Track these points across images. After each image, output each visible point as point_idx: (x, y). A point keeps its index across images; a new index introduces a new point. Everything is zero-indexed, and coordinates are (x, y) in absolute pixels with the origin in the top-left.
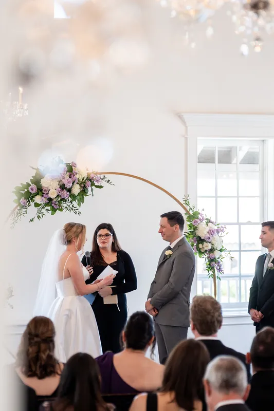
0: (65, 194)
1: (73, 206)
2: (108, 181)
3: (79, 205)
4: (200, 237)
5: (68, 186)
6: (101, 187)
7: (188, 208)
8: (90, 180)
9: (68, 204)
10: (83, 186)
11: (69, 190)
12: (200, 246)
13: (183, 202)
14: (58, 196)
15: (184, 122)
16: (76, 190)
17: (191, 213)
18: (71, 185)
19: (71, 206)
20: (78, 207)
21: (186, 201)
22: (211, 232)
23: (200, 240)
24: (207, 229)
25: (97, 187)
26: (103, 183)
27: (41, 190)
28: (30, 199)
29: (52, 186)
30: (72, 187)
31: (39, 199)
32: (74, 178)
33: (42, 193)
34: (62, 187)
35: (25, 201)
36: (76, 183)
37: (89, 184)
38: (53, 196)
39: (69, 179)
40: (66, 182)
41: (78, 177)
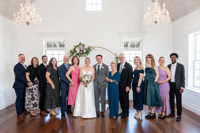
0: (81, 52)
2: (94, 49)
3: (87, 55)
5: (82, 50)
6: (92, 50)
7: (116, 56)
8: (89, 49)
11: (83, 51)
14: (80, 53)
15: (120, 35)
16: (85, 51)
20: (87, 56)
25: (91, 50)
26: (92, 49)
27: (75, 51)
28: (73, 53)
29: (78, 50)
30: (83, 50)
31: (75, 53)
32: (84, 48)
33: (75, 52)
34: (81, 50)
35: (72, 54)
36: (84, 49)
37: (88, 50)
38: (78, 53)
39: (82, 48)
40: (81, 49)
41: (85, 48)
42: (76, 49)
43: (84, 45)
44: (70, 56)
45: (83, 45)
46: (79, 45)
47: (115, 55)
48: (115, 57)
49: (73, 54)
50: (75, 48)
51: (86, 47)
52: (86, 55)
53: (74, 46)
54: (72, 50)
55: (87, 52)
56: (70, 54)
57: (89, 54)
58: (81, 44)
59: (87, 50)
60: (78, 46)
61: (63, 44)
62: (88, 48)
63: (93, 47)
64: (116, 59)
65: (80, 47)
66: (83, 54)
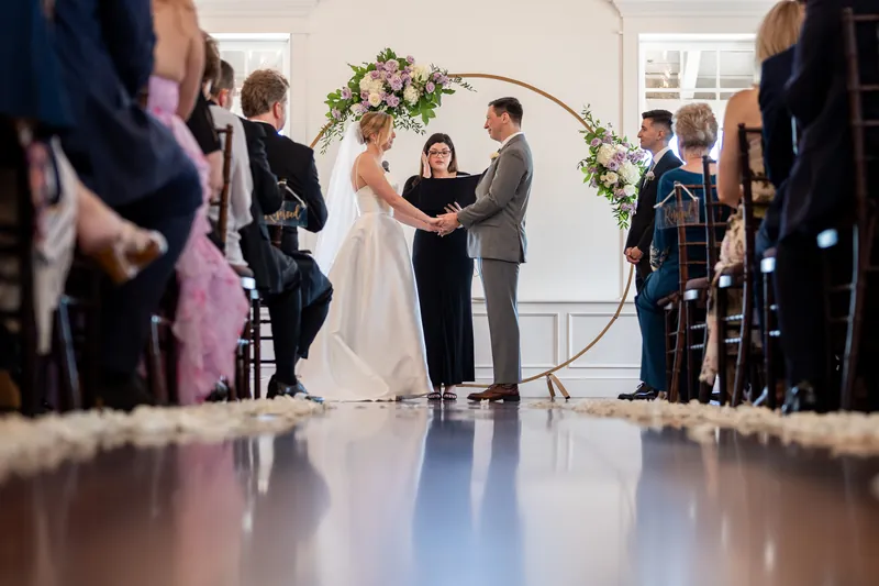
0: (393, 101)
1: (413, 122)
2: (466, 86)
3: (426, 120)
4: (601, 165)
5: (397, 88)
6: (450, 92)
7: (589, 124)
8: (435, 82)
9: (405, 118)
10: (422, 89)
11: (400, 94)
12: (603, 178)
13: (583, 117)
14: (384, 103)
15: (617, 11)
16: (411, 95)
17: (594, 130)
18: (401, 86)
19: (410, 122)
20: (423, 124)
21: (587, 114)
22: (619, 157)
23: (602, 169)
24: (613, 151)
25: (446, 91)
26: (453, 86)
27: (358, 96)
28: (345, 109)
29: (373, 91)
30: (403, 89)
31: (354, 108)
32: (405, 76)
33: (360, 101)
34: (389, 91)
35: (339, 112)
36: (409, 83)
37: (431, 87)
38: (375, 105)
39: (397, 76)
40: (391, 81)
41: (412, 75)
42: (362, 81)
43: (404, 64)
44: (326, 121)
45: (400, 60)
46: (380, 59)
47: (582, 120)
48: (584, 132)
49: (343, 112)
50: (360, 75)
51: (422, 69)
52: (418, 119)
53: (355, 68)
54: (338, 91)
55: (426, 102)
56: (330, 115)
57: (433, 116)
58: (391, 55)
59: (425, 90)
60: (372, 68)
62: (431, 79)
63: (458, 77)
64: (588, 142)
65: (384, 72)
66: (401, 114)
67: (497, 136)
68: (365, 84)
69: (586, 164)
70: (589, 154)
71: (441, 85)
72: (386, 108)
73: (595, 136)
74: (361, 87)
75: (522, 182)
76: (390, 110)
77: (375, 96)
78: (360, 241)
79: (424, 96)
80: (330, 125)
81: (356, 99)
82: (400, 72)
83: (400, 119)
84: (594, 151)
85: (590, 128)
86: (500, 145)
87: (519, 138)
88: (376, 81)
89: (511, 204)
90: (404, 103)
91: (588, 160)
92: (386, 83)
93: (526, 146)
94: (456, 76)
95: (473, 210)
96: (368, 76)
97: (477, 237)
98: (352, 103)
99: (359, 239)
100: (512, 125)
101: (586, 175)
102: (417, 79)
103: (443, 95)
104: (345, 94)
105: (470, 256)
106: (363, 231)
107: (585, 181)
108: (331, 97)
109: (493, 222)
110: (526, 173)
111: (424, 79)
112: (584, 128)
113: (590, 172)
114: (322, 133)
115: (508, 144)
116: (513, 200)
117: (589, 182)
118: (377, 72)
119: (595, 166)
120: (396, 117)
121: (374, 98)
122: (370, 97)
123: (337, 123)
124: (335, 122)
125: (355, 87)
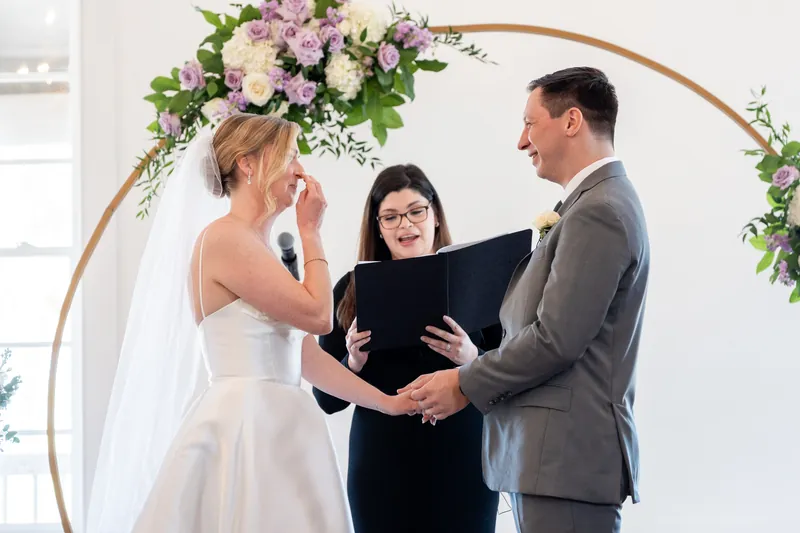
0: (301, 90)
1: (350, 139)
2: (473, 52)
3: (380, 132)
4: (798, 230)
5: (309, 60)
6: (436, 66)
7: (765, 133)
8: (399, 45)
9: (332, 130)
10: (368, 61)
11: (317, 74)
13: (749, 117)
14: (280, 96)
16: (345, 76)
17: (778, 147)
18: (320, 54)
19: (344, 139)
20: (372, 141)
21: (760, 110)
25: (428, 65)
27: (218, 82)
29: (255, 69)
30: (324, 61)
31: (212, 109)
32: (329, 31)
33: (223, 92)
34: (291, 67)
35: (176, 121)
36: (337, 47)
37: (390, 57)
38: (260, 100)
39: (309, 33)
40: (294, 45)
41: (344, 29)
42: (228, 47)
44: (149, 143)
47: (746, 126)
48: (753, 153)
49: (186, 121)
50: (223, 35)
52: (363, 131)
53: (212, 18)
54: (175, 71)
56: (156, 127)
57: (398, 123)
59: (375, 63)
60: (252, 14)
61: (50, 18)
62: (389, 37)
63: (454, 32)
64: (767, 177)
65: (278, 25)
66: (321, 121)
67: (552, 172)
68: (234, 53)
69: (761, 227)
70: (766, 206)
71: (414, 50)
72: (284, 108)
73: (781, 162)
74: (226, 60)
75: (622, 289)
76: (295, 112)
77: (258, 79)
78: (208, 455)
79: (375, 78)
80: (157, 151)
81: (213, 89)
82: (315, 22)
83: (320, 132)
84: (779, 197)
85: (767, 145)
86: (561, 192)
87: (607, 175)
88: (261, 44)
89: (596, 351)
90: (327, 94)
91: (769, 219)
92: (283, 51)
93: (627, 191)
94: (451, 30)
95: (497, 367)
96: (241, 33)
97: (511, 435)
98: (206, 97)
99: (205, 448)
100: (590, 137)
101: (761, 254)
102: (356, 38)
103: (420, 75)
104: (188, 78)
105: (491, 486)
106: (214, 427)
107: (761, 267)
108: (160, 85)
109: (549, 398)
110: (633, 264)
111: (374, 36)
112: (754, 145)
113: (771, 249)
114: (139, 170)
115: (581, 191)
116: (600, 338)
117: (770, 271)
118: (261, 24)
119: (783, 233)
120: (308, 128)
121: (258, 84)
122: (246, 84)
123: (172, 145)
124: (169, 143)
125: (213, 62)
